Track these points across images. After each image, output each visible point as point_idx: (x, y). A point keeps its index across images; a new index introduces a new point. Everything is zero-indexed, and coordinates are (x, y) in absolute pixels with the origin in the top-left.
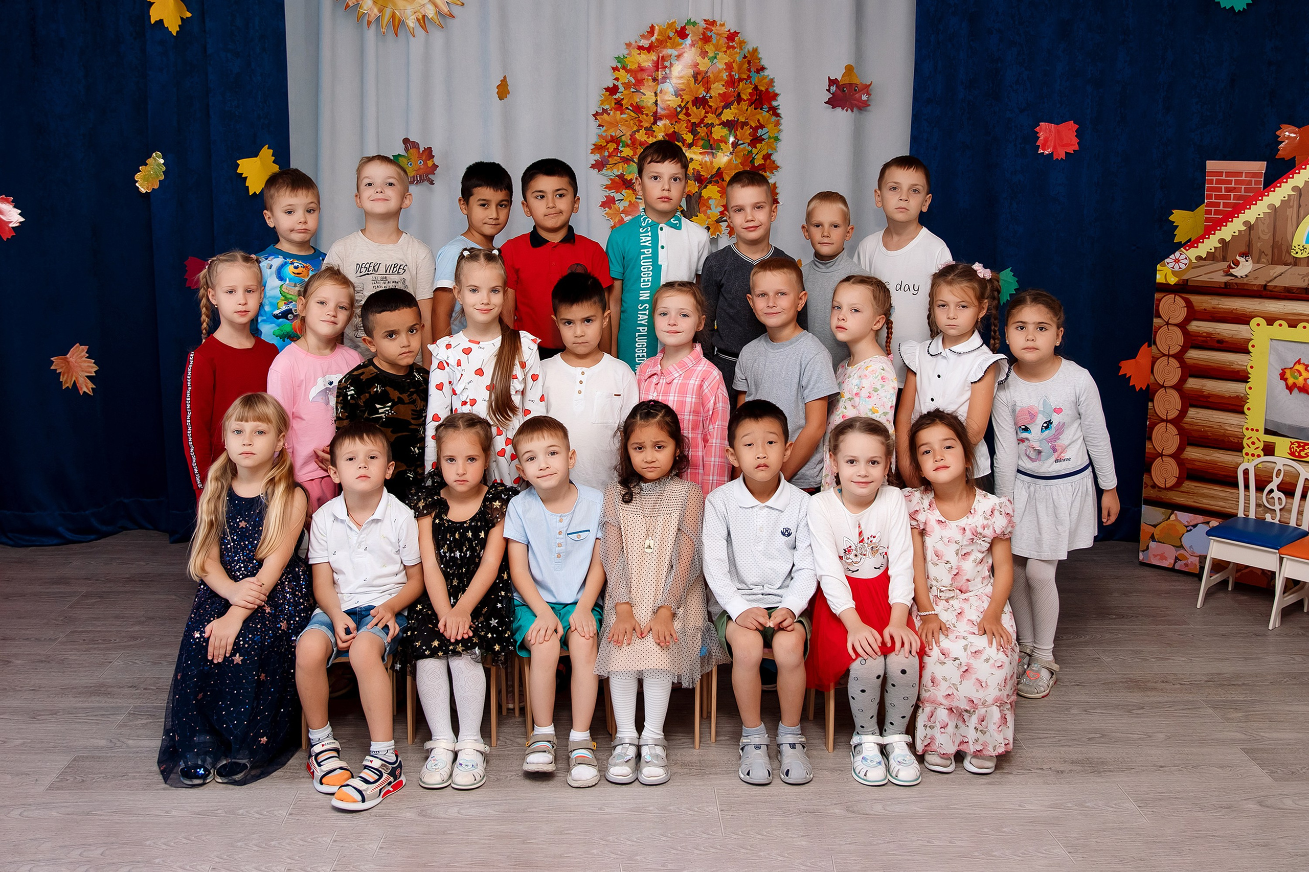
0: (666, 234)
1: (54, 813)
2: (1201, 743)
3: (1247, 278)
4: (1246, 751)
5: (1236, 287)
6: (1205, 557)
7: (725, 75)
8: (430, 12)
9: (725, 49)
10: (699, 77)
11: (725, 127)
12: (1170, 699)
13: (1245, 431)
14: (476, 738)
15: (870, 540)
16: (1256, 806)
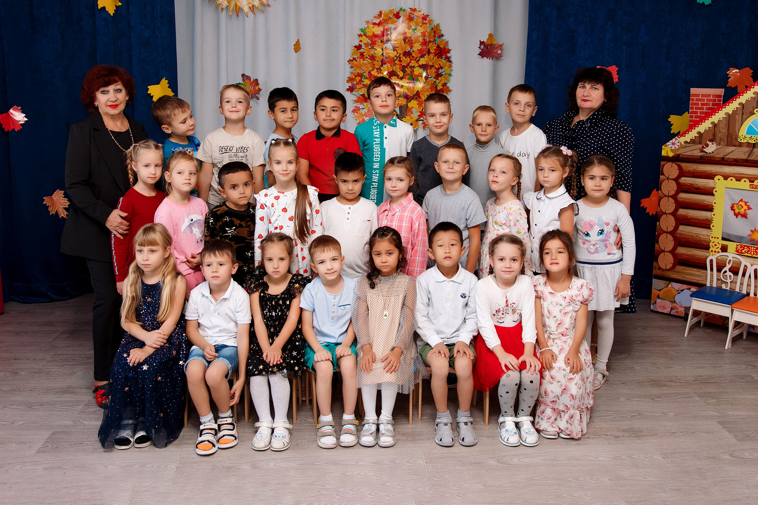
0: (388, 130)
1: (40, 467)
2: (695, 418)
3: (713, 154)
4: (720, 423)
5: (707, 158)
6: (689, 308)
7: (421, 39)
8: (257, 3)
9: (421, 24)
10: (407, 40)
11: (421, 68)
12: (675, 392)
13: (711, 239)
14: (284, 420)
15: (511, 305)
16: (729, 457)
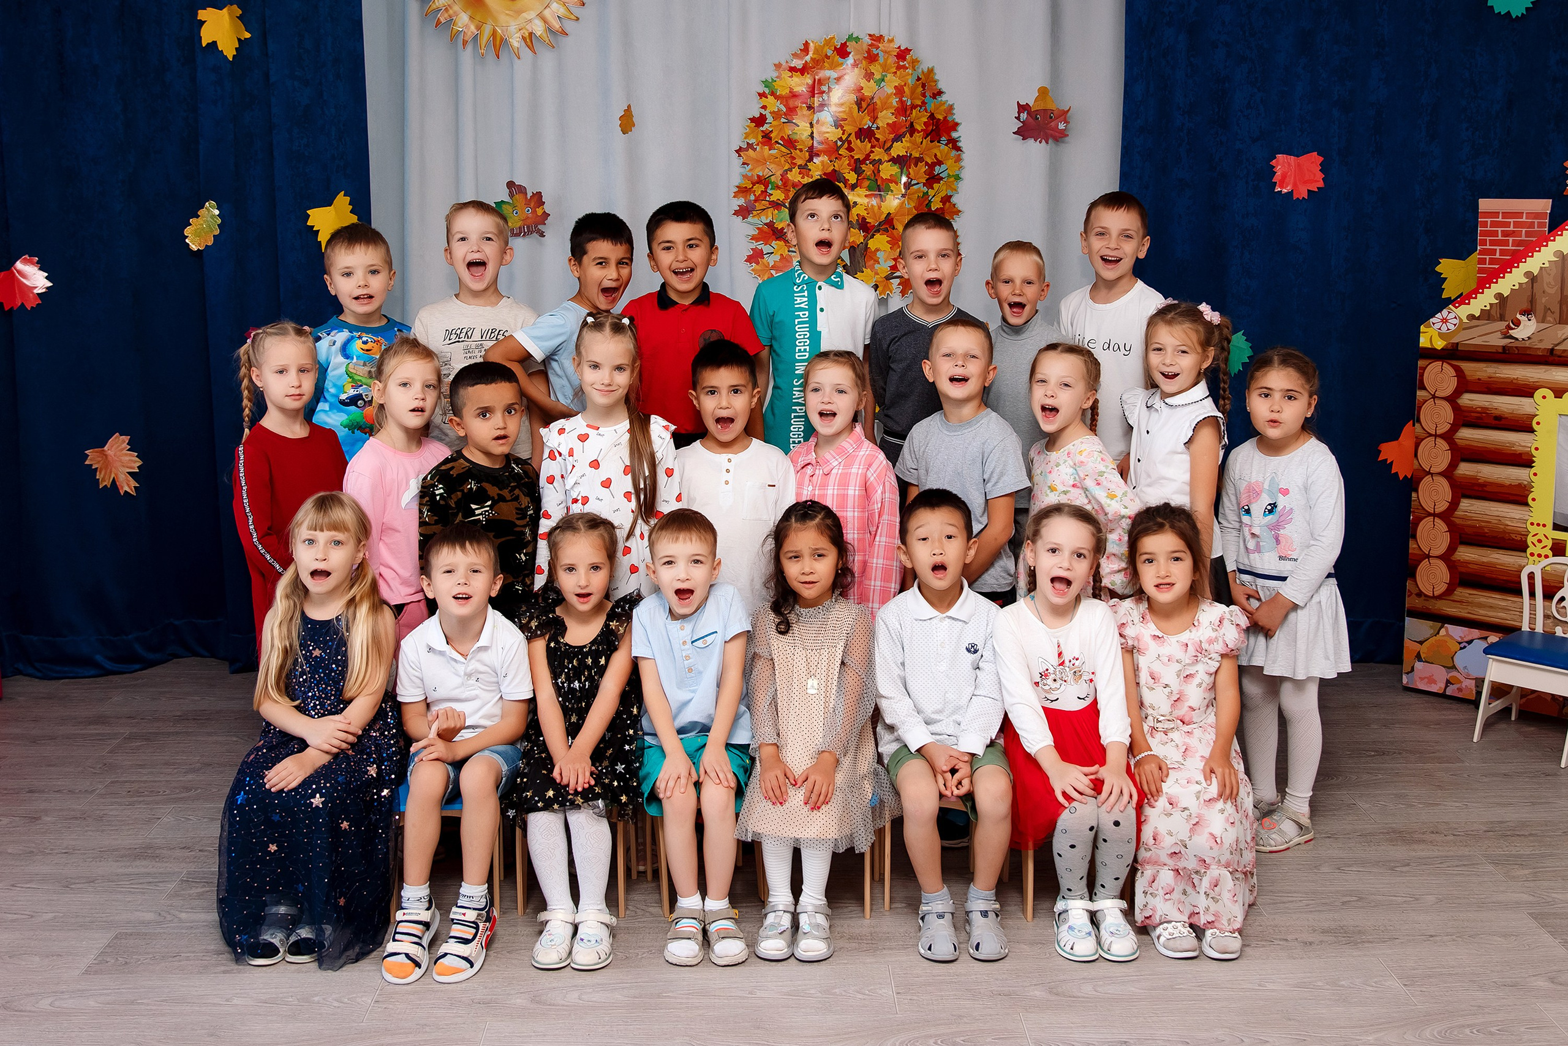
0: (825, 294)
1: (92, 1003)
2: (1479, 907)
3: (1530, 341)
4: (1535, 916)
5: (1516, 352)
6: (1483, 680)
7: (894, 101)
8: (538, 28)
9: (894, 70)
10: (864, 103)
11: (895, 164)
12: (1441, 854)
13: (1530, 527)
14: (599, 908)
15: (1072, 663)
16: (1546, 983)
